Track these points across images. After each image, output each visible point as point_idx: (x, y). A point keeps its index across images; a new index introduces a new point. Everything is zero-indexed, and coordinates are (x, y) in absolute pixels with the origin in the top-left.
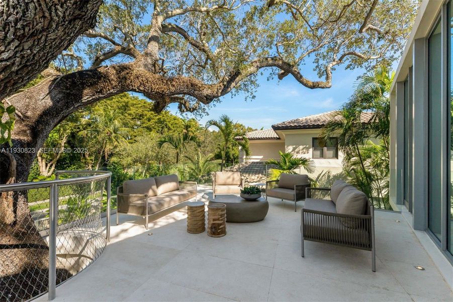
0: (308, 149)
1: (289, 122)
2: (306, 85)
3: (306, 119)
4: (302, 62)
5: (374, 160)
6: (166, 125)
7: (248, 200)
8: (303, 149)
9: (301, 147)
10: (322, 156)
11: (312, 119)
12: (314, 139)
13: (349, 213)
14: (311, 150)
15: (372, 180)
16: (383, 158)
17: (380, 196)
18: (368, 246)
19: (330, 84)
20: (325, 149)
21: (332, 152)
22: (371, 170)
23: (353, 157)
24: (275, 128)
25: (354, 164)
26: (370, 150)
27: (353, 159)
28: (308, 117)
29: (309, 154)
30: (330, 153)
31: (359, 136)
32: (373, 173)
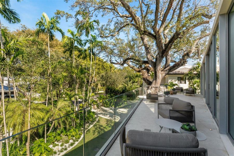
0: (176, 81)
5: (197, 84)
7: (173, 91)
9: (174, 80)
10: (181, 83)
12: (178, 77)
14: (177, 81)
18: (194, 94)
20: (182, 81)
26: (196, 82)
27: (191, 84)
29: (177, 82)
30: (183, 82)
31: (193, 78)
32: (197, 88)
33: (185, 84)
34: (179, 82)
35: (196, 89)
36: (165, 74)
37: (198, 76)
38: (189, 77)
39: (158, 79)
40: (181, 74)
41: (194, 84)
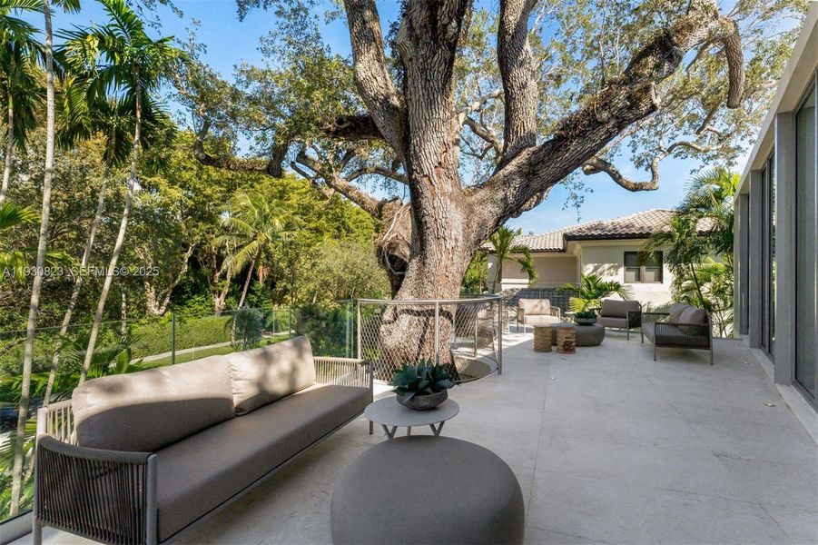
0: (617, 268)
1: (588, 229)
2: (625, 187)
3: (612, 223)
4: (618, 153)
5: (715, 284)
6: (343, 223)
7: (582, 324)
8: (609, 268)
9: (607, 266)
10: (639, 279)
11: (623, 224)
12: (626, 253)
13: (695, 323)
14: (622, 270)
15: (711, 311)
16: (727, 282)
17: (724, 336)
18: (708, 346)
19: (656, 186)
20: (643, 268)
21: (653, 273)
22: (711, 299)
23: (686, 280)
24: (567, 238)
25: (687, 290)
26: (709, 271)
27: (684, 284)
28: (616, 221)
29: (619, 276)
30: (651, 274)
31: (694, 253)
32: (713, 302)
33: (658, 285)
34: (632, 274)
35: (708, 307)
36: (497, 210)
37: (723, 239)
38: (678, 246)
39: (432, 246)
40: (641, 236)
41: (698, 284)
